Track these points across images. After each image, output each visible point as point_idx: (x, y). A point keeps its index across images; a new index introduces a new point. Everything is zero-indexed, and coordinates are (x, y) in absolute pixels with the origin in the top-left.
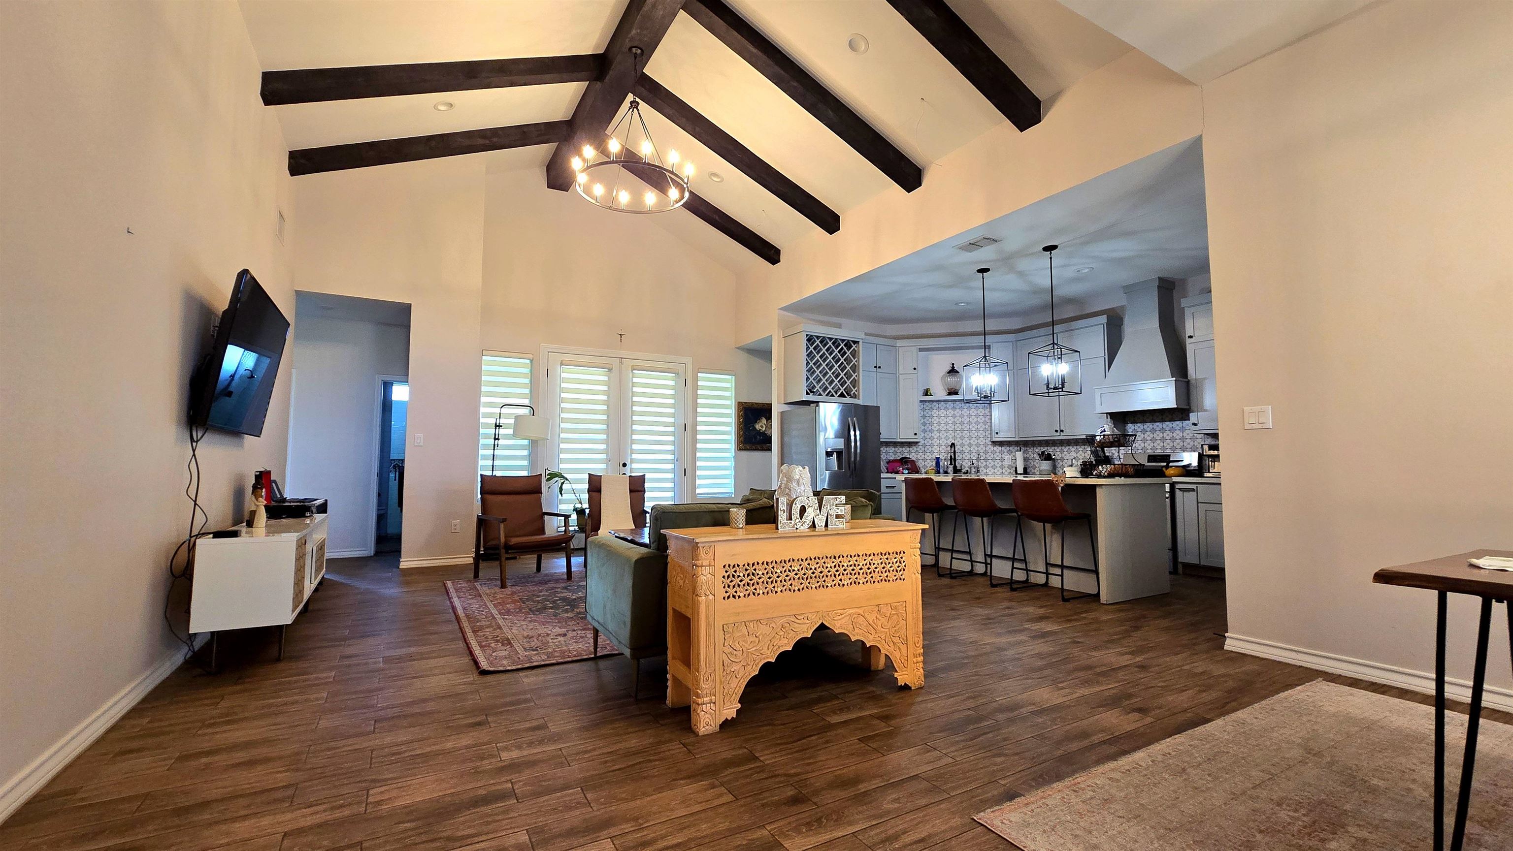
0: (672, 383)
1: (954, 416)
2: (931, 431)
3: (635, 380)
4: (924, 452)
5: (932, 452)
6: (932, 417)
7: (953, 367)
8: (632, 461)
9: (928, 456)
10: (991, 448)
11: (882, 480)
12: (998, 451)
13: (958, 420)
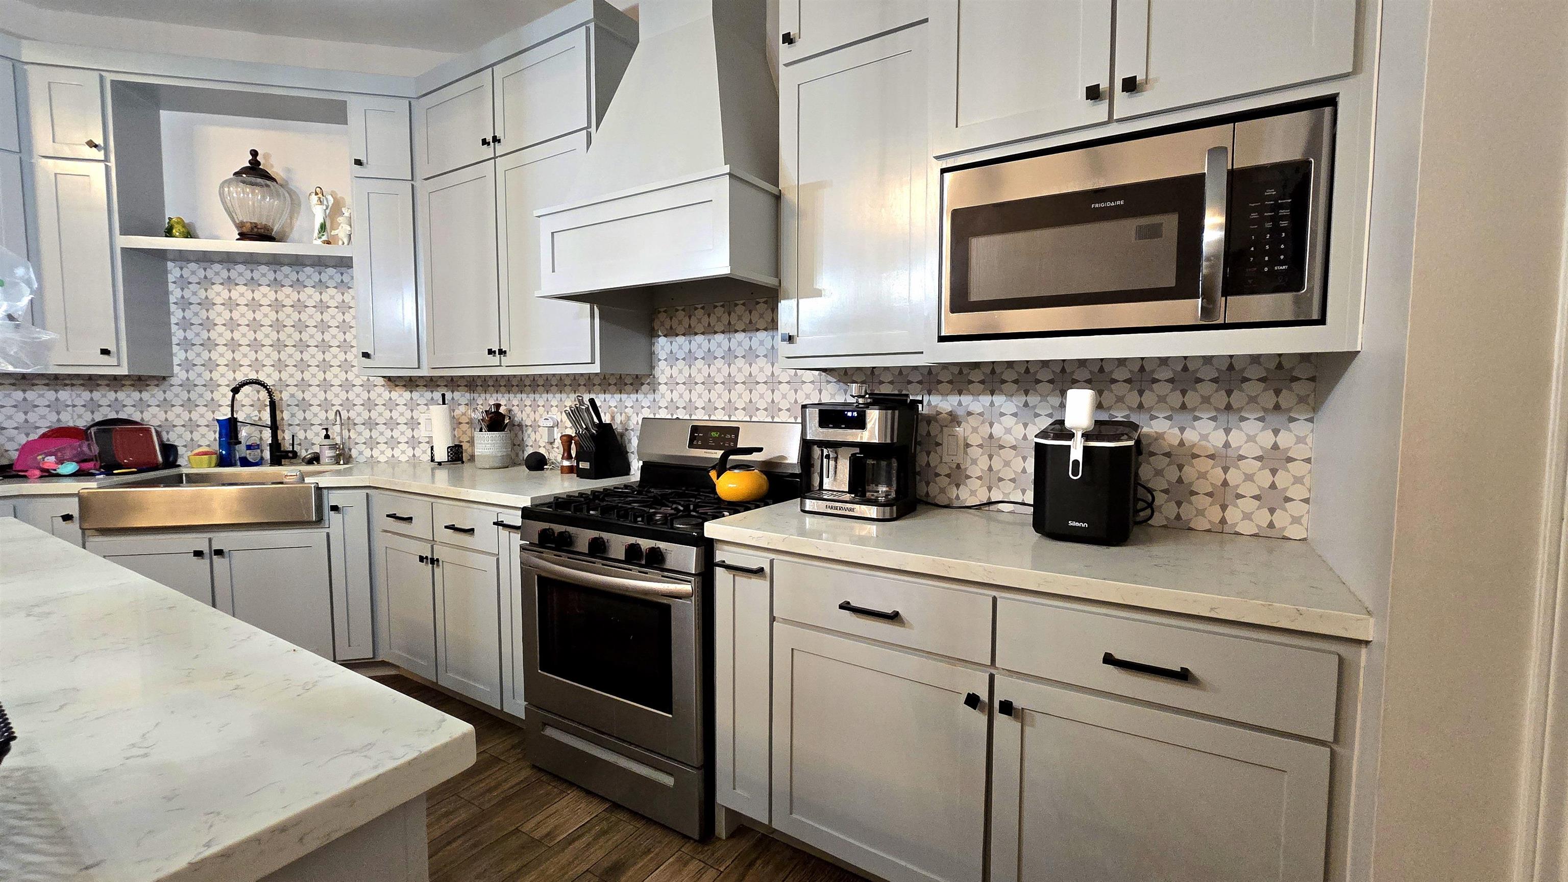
1: (277, 306)
2: (208, 344)
4: (189, 405)
5: (213, 405)
6: (207, 304)
7: (254, 162)
10: (382, 393)
12: (401, 401)
13: (289, 316)
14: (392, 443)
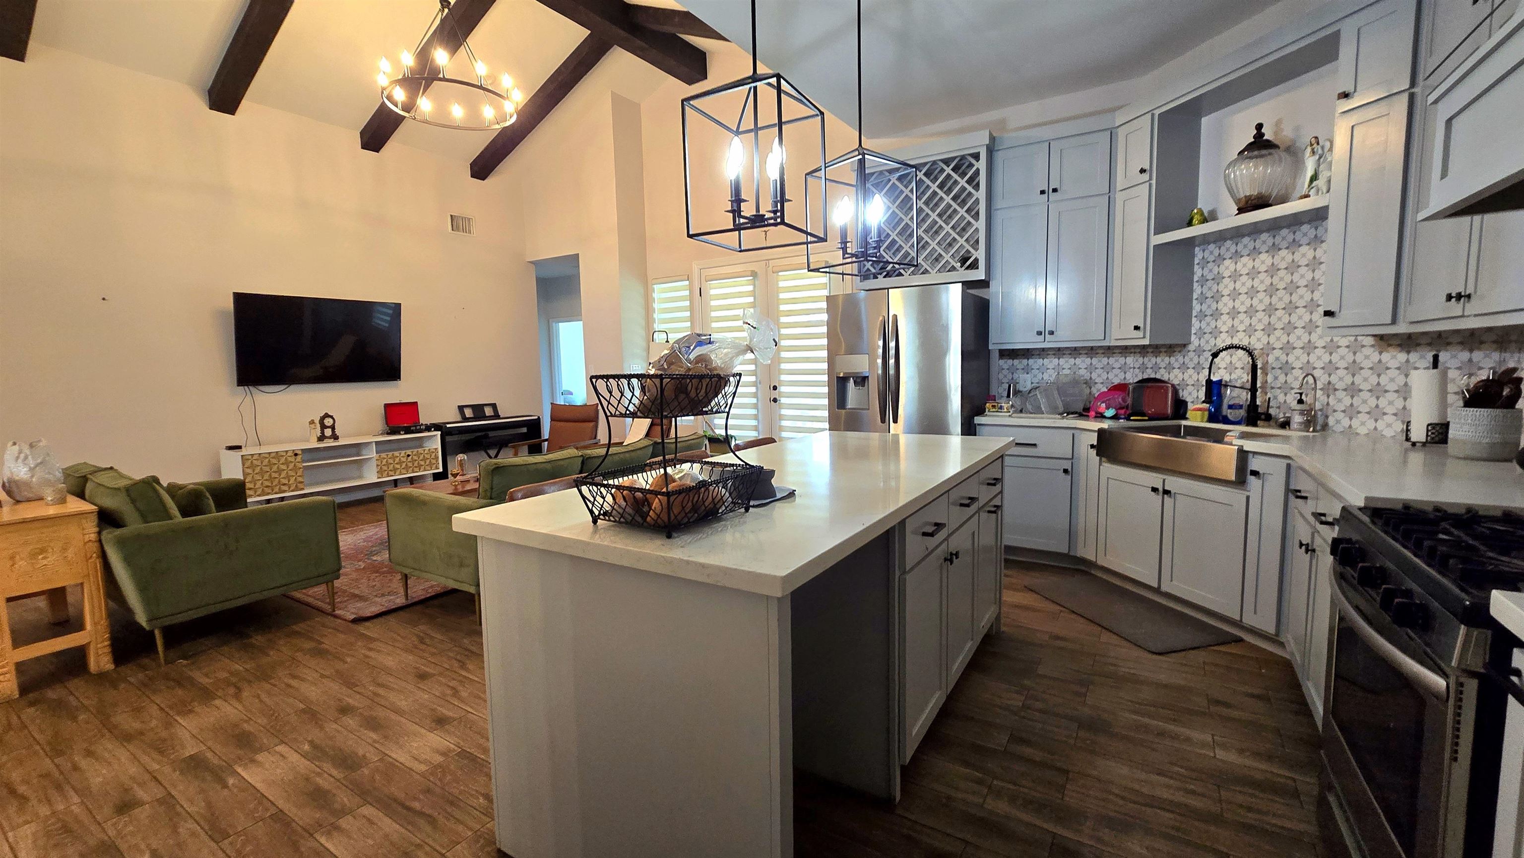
0: (824, 280)
3: (781, 284)
6: (1218, 278)
7: (1260, 135)
8: (782, 384)
14: (1377, 413)
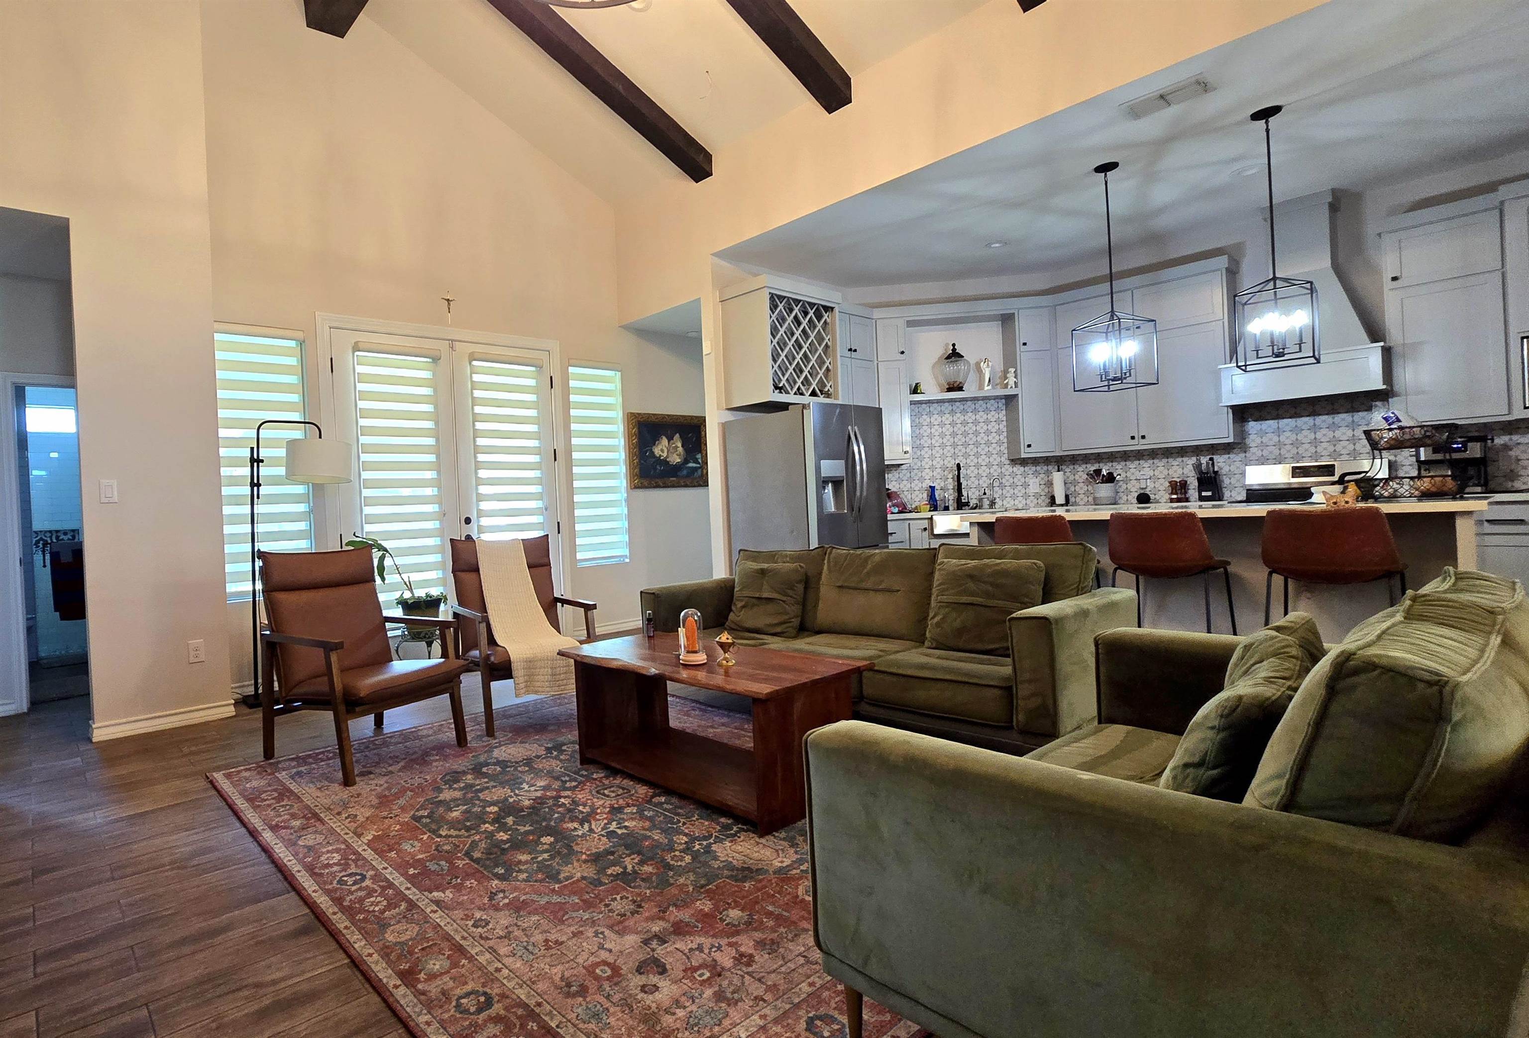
0: (532, 382)
1: (953, 424)
3: (476, 378)
4: (912, 480)
7: (954, 350)
8: (481, 514)
9: (917, 485)
10: (1008, 469)
11: (889, 523)
12: (1019, 473)
13: (960, 429)
